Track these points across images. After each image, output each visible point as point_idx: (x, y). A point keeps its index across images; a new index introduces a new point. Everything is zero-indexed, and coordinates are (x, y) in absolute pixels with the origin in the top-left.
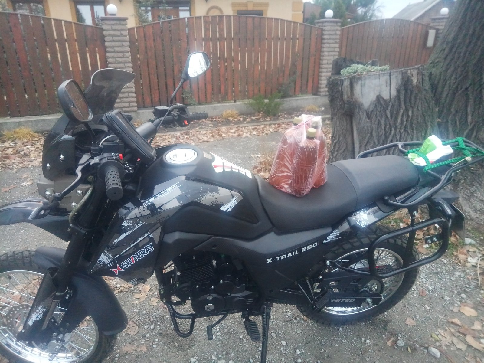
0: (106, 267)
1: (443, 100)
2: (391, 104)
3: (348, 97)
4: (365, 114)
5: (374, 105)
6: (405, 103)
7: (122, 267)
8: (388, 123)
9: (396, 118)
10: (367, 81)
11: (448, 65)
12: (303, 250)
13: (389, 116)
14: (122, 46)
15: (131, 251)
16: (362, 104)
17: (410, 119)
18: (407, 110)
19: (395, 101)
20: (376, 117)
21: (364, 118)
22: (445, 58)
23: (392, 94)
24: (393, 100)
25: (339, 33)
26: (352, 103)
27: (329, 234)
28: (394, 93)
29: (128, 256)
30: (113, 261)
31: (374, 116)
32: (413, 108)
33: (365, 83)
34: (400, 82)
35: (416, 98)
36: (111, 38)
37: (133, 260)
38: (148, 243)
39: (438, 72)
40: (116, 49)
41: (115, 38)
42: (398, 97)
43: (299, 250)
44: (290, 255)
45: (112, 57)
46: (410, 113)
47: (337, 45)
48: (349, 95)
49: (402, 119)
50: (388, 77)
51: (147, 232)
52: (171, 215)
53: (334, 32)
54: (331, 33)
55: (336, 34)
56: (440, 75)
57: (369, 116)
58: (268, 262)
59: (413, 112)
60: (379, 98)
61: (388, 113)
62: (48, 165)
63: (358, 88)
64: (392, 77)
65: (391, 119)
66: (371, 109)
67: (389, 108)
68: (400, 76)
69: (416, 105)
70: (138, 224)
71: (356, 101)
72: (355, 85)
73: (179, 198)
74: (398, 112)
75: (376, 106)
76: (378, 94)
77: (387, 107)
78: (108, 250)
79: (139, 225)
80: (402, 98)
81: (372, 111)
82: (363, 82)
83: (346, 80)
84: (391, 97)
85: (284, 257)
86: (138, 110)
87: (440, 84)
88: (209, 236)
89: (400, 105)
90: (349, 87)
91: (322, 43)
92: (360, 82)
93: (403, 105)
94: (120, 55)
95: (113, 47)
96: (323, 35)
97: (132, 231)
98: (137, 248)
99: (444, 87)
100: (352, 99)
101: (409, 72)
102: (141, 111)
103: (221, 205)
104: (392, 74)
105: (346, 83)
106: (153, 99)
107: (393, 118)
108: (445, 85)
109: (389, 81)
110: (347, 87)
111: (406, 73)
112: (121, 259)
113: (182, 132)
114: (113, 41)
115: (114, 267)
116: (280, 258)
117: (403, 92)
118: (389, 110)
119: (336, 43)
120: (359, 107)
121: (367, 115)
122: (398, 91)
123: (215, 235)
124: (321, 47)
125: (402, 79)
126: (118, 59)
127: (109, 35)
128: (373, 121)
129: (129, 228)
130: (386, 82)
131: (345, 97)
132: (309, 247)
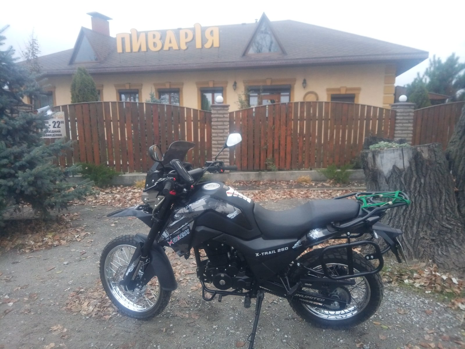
0: (165, 240)
2: (404, 173)
3: (372, 166)
4: (384, 180)
5: (391, 173)
6: (417, 173)
7: (173, 241)
8: (403, 187)
9: (410, 184)
10: (385, 155)
12: (279, 250)
13: (403, 182)
14: (224, 125)
15: (178, 233)
16: (382, 172)
17: (422, 186)
18: (419, 178)
19: (408, 170)
20: (393, 182)
21: (384, 183)
22: (460, 138)
23: (405, 165)
24: (406, 170)
25: (412, 114)
26: (375, 171)
27: (296, 242)
28: (407, 164)
29: (176, 235)
30: (169, 237)
31: (391, 182)
32: (425, 177)
33: (383, 156)
34: (411, 156)
35: (427, 169)
36: (216, 119)
37: (178, 238)
38: (186, 229)
39: (455, 149)
40: (219, 127)
41: (219, 119)
42: (410, 168)
43: (276, 251)
44: (270, 253)
45: (216, 133)
46: (422, 181)
47: (411, 125)
48: (373, 164)
49: (415, 186)
50: (401, 152)
51: (186, 222)
52: (199, 214)
53: (408, 114)
54: (404, 114)
55: (409, 116)
56: (457, 152)
57: (387, 181)
58: (257, 256)
59: (425, 181)
60: (394, 167)
61: (402, 179)
62: (147, 185)
63: (378, 160)
64: (404, 152)
65: (406, 184)
66: (388, 176)
67: (403, 176)
68: (411, 152)
69: (428, 175)
70: (182, 216)
71: (378, 170)
72: (376, 157)
73: (204, 206)
74: (411, 179)
75: (392, 174)
76: (393, 164)
77: (402, 175)
78: (167, 230)
79: (183, 218)
80: (413, 168)
81: (389, 178)
82: (382, 155)
83: (370, 153)
84: (405, 168)
85: (266, 253)
86: (230, 172)
88: (222, 232)
89: (412, 174)
90: (372, 158)
91: (395, 123)
92: (380, 155)
93: (415, 174)
94: (221, 131)
95: (217, 125)
96: (396, 116)
97: (179, 221)
98: (181, 231)
100: (375, 167)
101: (418, 148)
102: (231, 173)
103: (228, 214)
104: (403, 149)
105: (370, 155)
106: (243, 165)
107: (407, 184)
109: (402, 155)
110: (371, 158)
111: (416, 149)
112: (173, 236)
113: (260, 191)
114: (217, 121)
115: (169, 241)
116: (264, 254)
117: (414, 164)
118: (403, 178)
119: (409, 123)
120: (380, 174)
121: (386, 180)
122: (410, 163)
123: (226, 233)
124: (395, 127)
125: (413, 153)
126: (219, 134)
127: (215, 117)
128: (390, 186)
129: (178, 218)
130: (400, 156)
131: (370, 166)
132: (283, 249)
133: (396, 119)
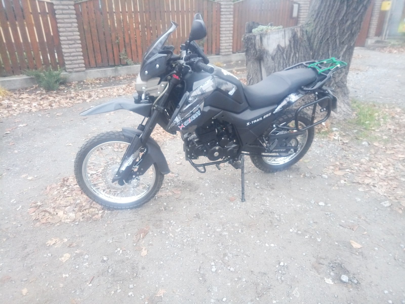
0: (176, 125)
1: (314, 47)
2: (286, 50)
3: (259, 47)
4: (270, 57)
5: (276, 51)
6: (294, 49)
7: (184, 125)
8: (285, 62)
9: (289, 59)
10: (271, 36)
11: (316, 25)
12: (264, 117)
13: (285, 57)
14: (71, 18)
15: (189, 116)
16: (268, 51)
17: (297, 59)
18: (295, 53)
19: (288, 48)
20: (278, 59)
21: (270, 60)
22: (314, 21)
23: (286, 43)
24: (287, 48)
25: (232, 6)
26: (262, 51)
27: (276, 108)
28: (287, 43)
29: (188, 118)
30: (180, 122)
31: (276, 58)
32: (299, 52)
33: (269, 37)
34: (291, 35)
35: (300, 46)
36: (61, 12)
37: (189, 121)
38: (197, 111)
39: (311, 30)
40: (66, 20)
41: (64, 12)
42: (290, 45)
43: (263, 117)
44: (258, 120)
45: (63, 27)
46: (297, 55)
47: (232, 16)
48: (260, 45)
49: (292, 59)
50: (284, 33)
51: (198, 104)
52: (209, 94)
53: (229, 7)
54: (227, 7)
56: (312, 31)
57: (273, 58)
58: (247, 125)
59: (299, 55)
60: (279, 46)
61: (285, 55)
62: (146, 72)
63: (265, 41)
64: (286, 32)
65: (287, 59)
66: (274, 54)
67: (285, 52)
68: (290, 32)
69: (300, 50)
70: (195, 99)
71: (264, 49)
72: (263, 38)
73: (213, 86)
74: (290, 55)
75: (277, 51)
76: (278, 44)
77: (284, 52)
78: (180, 115)
79: (196, 100)
80: (292, 46)
81: (275, 55)
82: (268, 36)
83: (258, 36)
84: (286, 45)
85: (255, 121)
86: (86, 70)
87: (313, 37)
88: (220, 110)
89: (291, 51)
90: (259, 40)
91: (221, 15)
92: (266, 37)
93: (293, 51)
94: (69, 25)
95: (63, 19)
96: (221, 8)
97: (192, 103)
98: (192, 113)
99: (314, 39)
100: (262, 48)
101: (296, 29)
102: (88, 71)
103: (229, 91)
104: (286, 30)
105: (258, 38)
106: (97, 61)
107: (288, 59)
108: (315, 37)
109: (284, 35)
110: (258, 40)
111: (294, 30)
112: (184, 121)
114: (63, 14)
115: (180, 125)
116: (253, 122)
117: (293, 42)
118: (285, 54)
119: (231, 14)
120: (267, 53)
121: (272, 58)
122: (290, 42)
123: (224, 110)
124: (220, 18)
125: (292, 33)
126: (67, 29)
127: (59, 9)
128: (276, 62)
129: (191, 101)
130: (283, 36)
131: (257, 47)
132: (267, 116)
133: (221, 12)
